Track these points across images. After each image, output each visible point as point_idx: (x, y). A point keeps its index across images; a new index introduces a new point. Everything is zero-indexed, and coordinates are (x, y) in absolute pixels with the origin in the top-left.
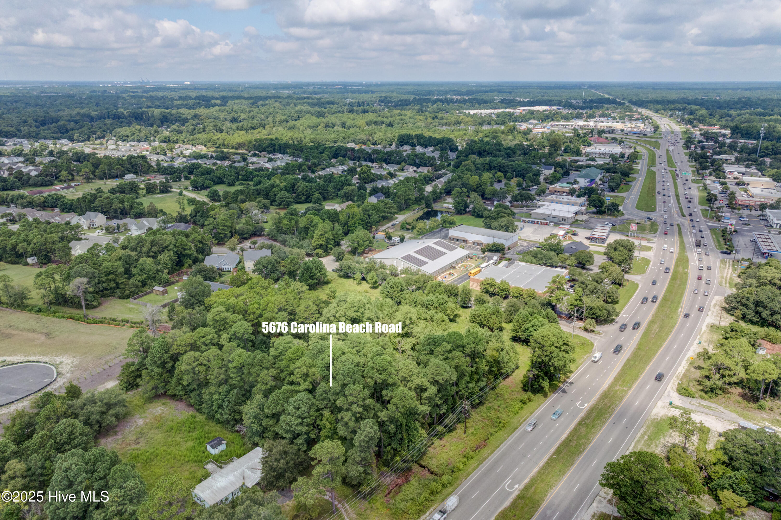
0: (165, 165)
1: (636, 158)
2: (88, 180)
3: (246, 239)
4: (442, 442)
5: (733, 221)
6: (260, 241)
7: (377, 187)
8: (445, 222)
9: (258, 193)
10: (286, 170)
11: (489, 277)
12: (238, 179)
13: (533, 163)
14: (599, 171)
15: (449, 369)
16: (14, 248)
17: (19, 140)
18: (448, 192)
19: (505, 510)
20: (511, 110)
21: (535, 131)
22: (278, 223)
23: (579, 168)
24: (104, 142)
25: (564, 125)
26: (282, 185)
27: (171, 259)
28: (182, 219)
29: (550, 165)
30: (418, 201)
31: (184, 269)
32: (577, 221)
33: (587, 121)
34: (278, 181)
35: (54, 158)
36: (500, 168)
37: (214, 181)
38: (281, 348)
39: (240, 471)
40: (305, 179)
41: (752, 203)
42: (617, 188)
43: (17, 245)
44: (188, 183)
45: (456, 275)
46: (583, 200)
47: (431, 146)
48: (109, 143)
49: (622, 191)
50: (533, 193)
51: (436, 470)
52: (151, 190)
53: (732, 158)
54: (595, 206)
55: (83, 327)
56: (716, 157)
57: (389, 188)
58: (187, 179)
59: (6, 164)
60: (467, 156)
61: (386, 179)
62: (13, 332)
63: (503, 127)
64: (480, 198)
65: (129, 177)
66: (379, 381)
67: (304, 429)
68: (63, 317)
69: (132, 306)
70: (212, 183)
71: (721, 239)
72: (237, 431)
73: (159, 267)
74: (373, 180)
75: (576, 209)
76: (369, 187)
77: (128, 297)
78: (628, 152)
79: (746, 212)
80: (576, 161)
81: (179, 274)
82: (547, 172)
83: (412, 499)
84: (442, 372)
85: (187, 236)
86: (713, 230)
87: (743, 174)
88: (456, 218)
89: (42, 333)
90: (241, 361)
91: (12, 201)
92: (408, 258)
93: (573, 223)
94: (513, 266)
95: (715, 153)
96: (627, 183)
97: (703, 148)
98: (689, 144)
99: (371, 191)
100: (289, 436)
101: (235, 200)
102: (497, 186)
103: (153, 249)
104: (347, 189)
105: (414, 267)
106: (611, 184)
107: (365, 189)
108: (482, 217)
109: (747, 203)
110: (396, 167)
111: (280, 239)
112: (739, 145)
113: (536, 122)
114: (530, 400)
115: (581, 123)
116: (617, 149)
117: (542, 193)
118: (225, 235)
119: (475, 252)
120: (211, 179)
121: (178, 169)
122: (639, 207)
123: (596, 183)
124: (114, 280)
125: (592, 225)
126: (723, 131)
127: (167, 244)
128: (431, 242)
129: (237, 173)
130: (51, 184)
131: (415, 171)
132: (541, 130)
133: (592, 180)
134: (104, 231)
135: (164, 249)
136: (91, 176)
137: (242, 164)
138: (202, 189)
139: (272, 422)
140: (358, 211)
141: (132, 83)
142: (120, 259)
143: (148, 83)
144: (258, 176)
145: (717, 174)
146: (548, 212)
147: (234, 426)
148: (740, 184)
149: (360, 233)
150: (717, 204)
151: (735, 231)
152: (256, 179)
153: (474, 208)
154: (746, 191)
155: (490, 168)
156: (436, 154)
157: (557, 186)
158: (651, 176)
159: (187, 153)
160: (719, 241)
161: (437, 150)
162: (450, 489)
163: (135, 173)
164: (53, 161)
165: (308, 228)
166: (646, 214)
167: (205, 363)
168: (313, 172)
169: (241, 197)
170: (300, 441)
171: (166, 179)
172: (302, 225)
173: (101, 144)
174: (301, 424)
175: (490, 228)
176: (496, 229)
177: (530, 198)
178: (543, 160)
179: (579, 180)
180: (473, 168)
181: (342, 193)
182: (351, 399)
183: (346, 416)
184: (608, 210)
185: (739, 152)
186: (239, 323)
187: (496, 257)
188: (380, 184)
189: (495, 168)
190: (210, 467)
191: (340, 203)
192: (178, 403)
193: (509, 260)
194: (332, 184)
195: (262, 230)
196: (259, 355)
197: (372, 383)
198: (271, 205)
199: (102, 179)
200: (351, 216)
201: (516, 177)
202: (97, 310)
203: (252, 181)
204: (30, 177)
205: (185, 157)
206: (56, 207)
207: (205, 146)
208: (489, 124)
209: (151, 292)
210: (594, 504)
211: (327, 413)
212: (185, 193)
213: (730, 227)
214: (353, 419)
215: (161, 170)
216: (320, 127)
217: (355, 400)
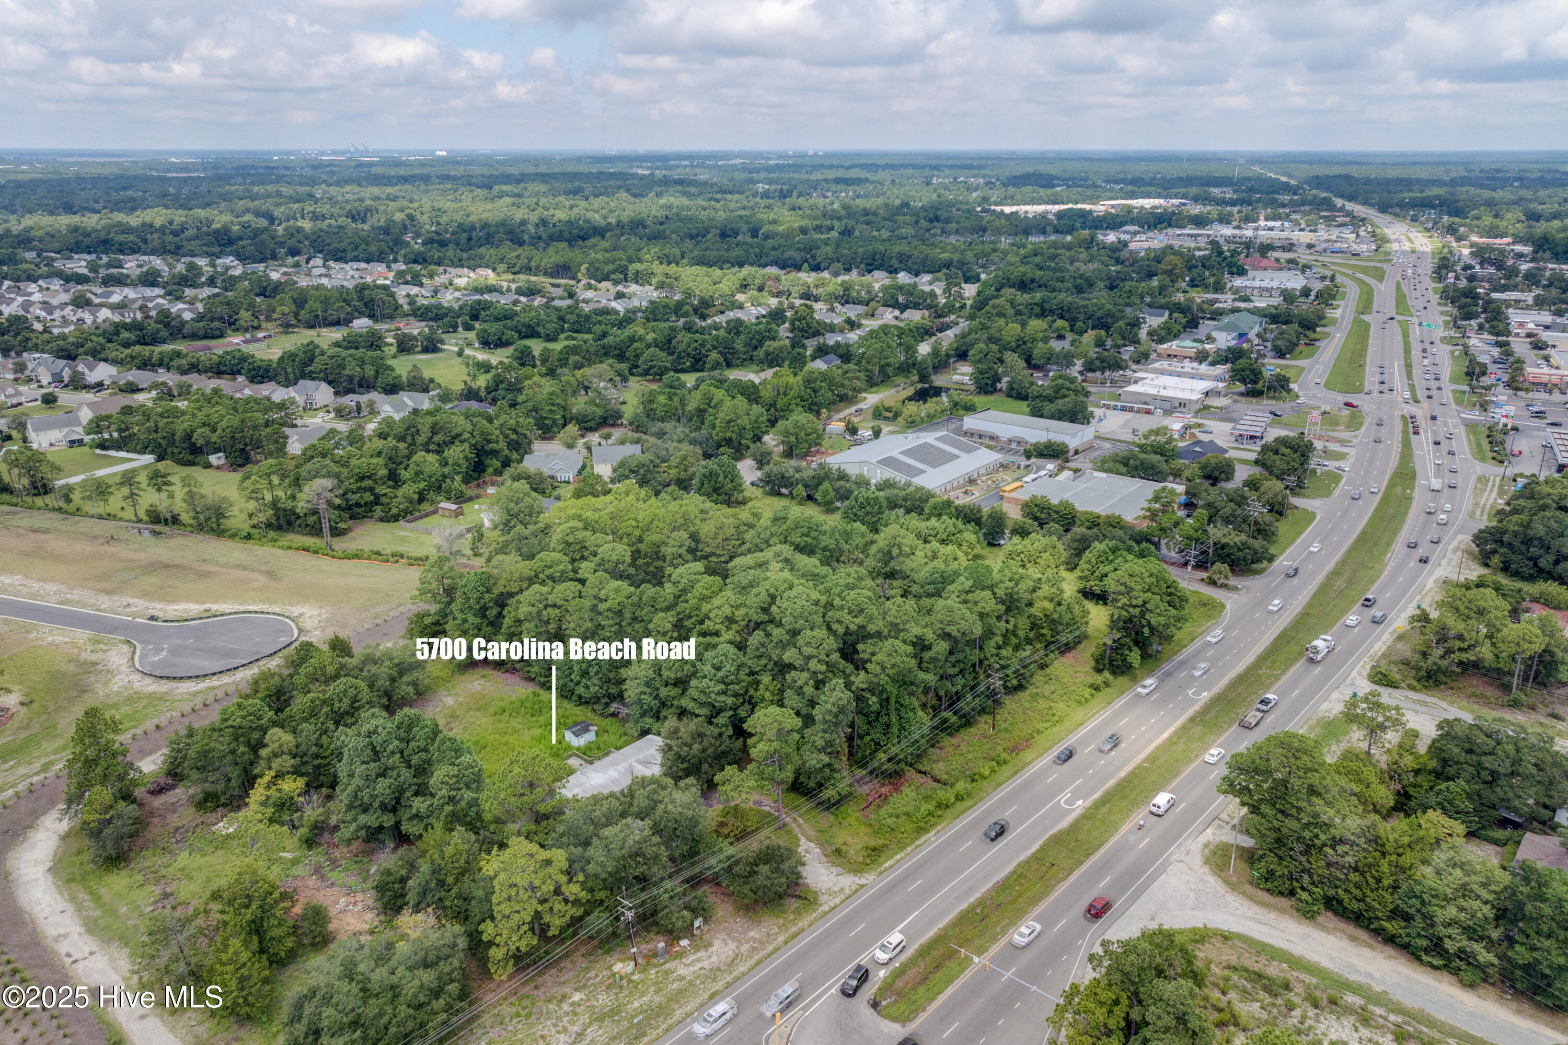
0: (425, 302)
1: (1333, 297)
2: (287, 327)
3: (591, 429)
4: (954, 741)
5: (1511, 410)
6: (617, 433)
7: (825, 344)
8: (956, 404)
9: (606, 352)
10: (652, 313)
11: (1039, 494)
12: (563, 330)
13: (1128, 305)
14: (1257, 319)
15: (968, 614)
16: (188, 436)
17: (146, 258)
18: (962, 355)
19: (1060, 832)
20: (1088, 207)
21: (1132, 246)
22: (648, 401)
23: (1216, 315)
24: (303, 263)
25: (1192, 236)
26: (650, 337)
27: (466, 457)
28: (471, 394)
29: (1161, 307)
30: (904, 369)
31: (487, 477)
32: (1207, 407)
33: (1239, 227)
34: (641, 331)
35: (216, 290)
36: (1063, 312)
37: (519, 332)
38: (684, 581)
39: (625, 764)
40: (688, 328)
41: (1555, 380)
42: (1290, 351)
43: (193, 431)
44: (472, 335)
45: (977, 494)
46: (1220, 369)
47: (929, 272)
48: (312, 263)
49: (1300, 356)
50: (1126, 357)
51: (945, 777)
52: (405, 346)
53: (1529, 298)
54: (1243, 381)
55: (325, 563)
56: (1495, 295)
57: (848, 346)
58: (468, 328)
59: (134, 301)
60: (998, 290)
61: (842, 331)
62: (212, 568)
63: (1069, 238)
64: (1023, 364)
65: (361, 324)
66: (853, 627)
67: (730, 701)
68: (290, 548)
69: (404, 533)
70: (516, 335)
71: (1485, 443)
72: (614, 715)
73: (446, 470)
74: (817, 334)
75: (1206, 385)
76: (811, 345)
77: (396, 519)
78: (1317, 286)
79: (1543, 396)
80: (1212, 302)
81: (478, 485)
82: (1154, 321)
83: (907, 815)
84: (957, 619)
85: (490, 420)
86: (1471, 426)
87: (1547, 328)
88: (979, 400)
89: (260, 571)
90: (619, 599)
91: (163, 363)
92: (889, 462)
93: (1200, 410)
94: (1083, 478)
95: (1495, 290)
96: (1311, 343)
97: (1472, 279)
98: (1443, 272)
99: (815, 352)
100: (704, 711)
101: (563, 362)
102: (1057, 346)
103: (436, 439)
104: (770, 345)
105: (901, 478)
106: (1279, 343)
107: (804, 347)
108: (1025, 398)
109: (1545, 379)
110: (861, 309)
111: (654, 429)
112: (1548, 274)
113: (1136, 228)
114: (1107, 684)
115: (1227, 231)
116: (1295, 282)
117: (1142, 358)
118: (554, 420)
119: (1012, 458)
120: (515, 329)
121: (450, 309)
122: (1329, 385)
123: (1249, 341)
124: (371, 490)
125: (1235, 415)
126: (1519, 248)
127: (459, 430)
128: (929, 438)
129: (562, 319)
130: (221, 336)
131: (896, 318)
132: (1145, 245)
133: (1242, 336)
134: (332, 415)
135: (455, 438)
136: (294, 322)
137: (569, 302)
138: (496, 346)
139: (675, 692)
140: (795, 381)
141: (334, 153)
142: (379, 454)
143: (367, 153)
144: (600, 322)
145: (1493, 327)
146: (1153, 391)
147: (607, 705)
148: (1539, 346)
149: (800, 417)
150: (1486, 381)
151: (1515, 429)
152: (598, 329)
153: (1010, 384)
154: (1547, 359)
155: (1043, 311)
156: (938, 289)
157: (1173, 346)
158: (1361, 332)
159: (461, 282)
160: (1479, 445)
161: (938, 280)
162: (967, 803)
163: (371, 316)
164: (217, 295)
165: (705, 411)
166: (1342, 398)
167: (559, 603)
168: (703, 317)
169: (573, 359)
170: (722, 719)
171: (431, 328)
172: (691, 406)
173: (297, 265)
174: (724, 693)
175: (1041, 416)
176: (1052, 417)
177: (1118, 365)
178: (1148, 300)
179: (1215, 334)
180: (1010, 312)
181: (760, 353)
182: (808, 651)
183: (801, 678)
184: (1269, 388)
185: (1544, 287)
186: (607, 547)
187: (1051, 466)
188: (831, 339)
189: (1052, 312)
190: (573, 762)
191: (757, 372)
192: (507, 675)
193: (1076, 471)
194: (742, 336)
195: (618, 415)
196: (649, 590)
197: (841, 630)
198: (632, 374)
199: (311, 327)
200: (782, 390)
201: (1093, 328)
202: (345, 538)
203: (589, 331)
204: (183, 323)
205: (457, 289)
206: (239, 373)
207: (494, 270)
208: (1044, 232)
209: (435, 512)
210: (1209, 831)
211: (766, 679)
212: (468, 352)
213: (1504, 420)
214: (812, 682)
215: (420, 313)
216: (709, 236)
217: (815, 652)
